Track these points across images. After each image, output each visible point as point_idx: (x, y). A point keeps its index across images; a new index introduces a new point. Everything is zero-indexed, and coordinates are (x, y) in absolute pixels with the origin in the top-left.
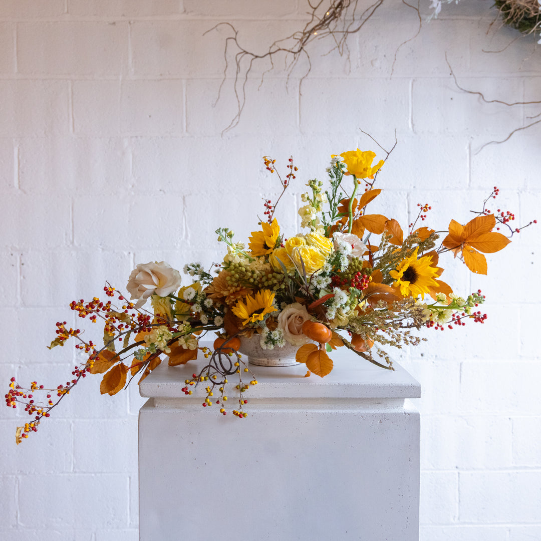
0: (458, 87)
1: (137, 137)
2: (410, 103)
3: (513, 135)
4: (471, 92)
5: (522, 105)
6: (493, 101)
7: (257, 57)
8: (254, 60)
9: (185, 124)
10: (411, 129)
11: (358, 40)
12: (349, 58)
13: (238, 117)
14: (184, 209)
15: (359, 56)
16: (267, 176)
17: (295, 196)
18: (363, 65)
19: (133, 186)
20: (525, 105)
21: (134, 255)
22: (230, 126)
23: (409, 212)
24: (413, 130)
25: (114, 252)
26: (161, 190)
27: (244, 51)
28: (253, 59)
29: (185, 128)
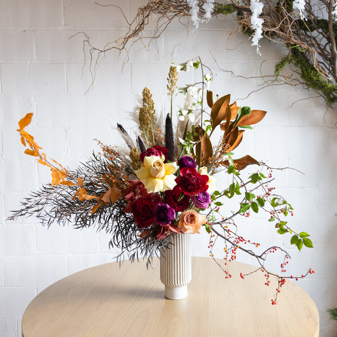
0: (219, 68)
1: (38, 96)
2: (193, 78)
3: (250, 95)
4: (227, 71)
5: (255, 78)
6: (238, 76)
7: (101, 51)
8: (100, 53)
9: (66, 89)
11: (163, 42)
12: (158, 52)
13: (92, 85)
14: (66, 136)
15: (164, 51)
16: (113, 118)
17: (129, 129)
18: (166, 56)
19: (37, 124)
20: (257, 78)
22: (88, 90)
25: (26, 161)
26: (53, 126)
27: (94, 48)
28: (99, 53)
29: (66, 91)
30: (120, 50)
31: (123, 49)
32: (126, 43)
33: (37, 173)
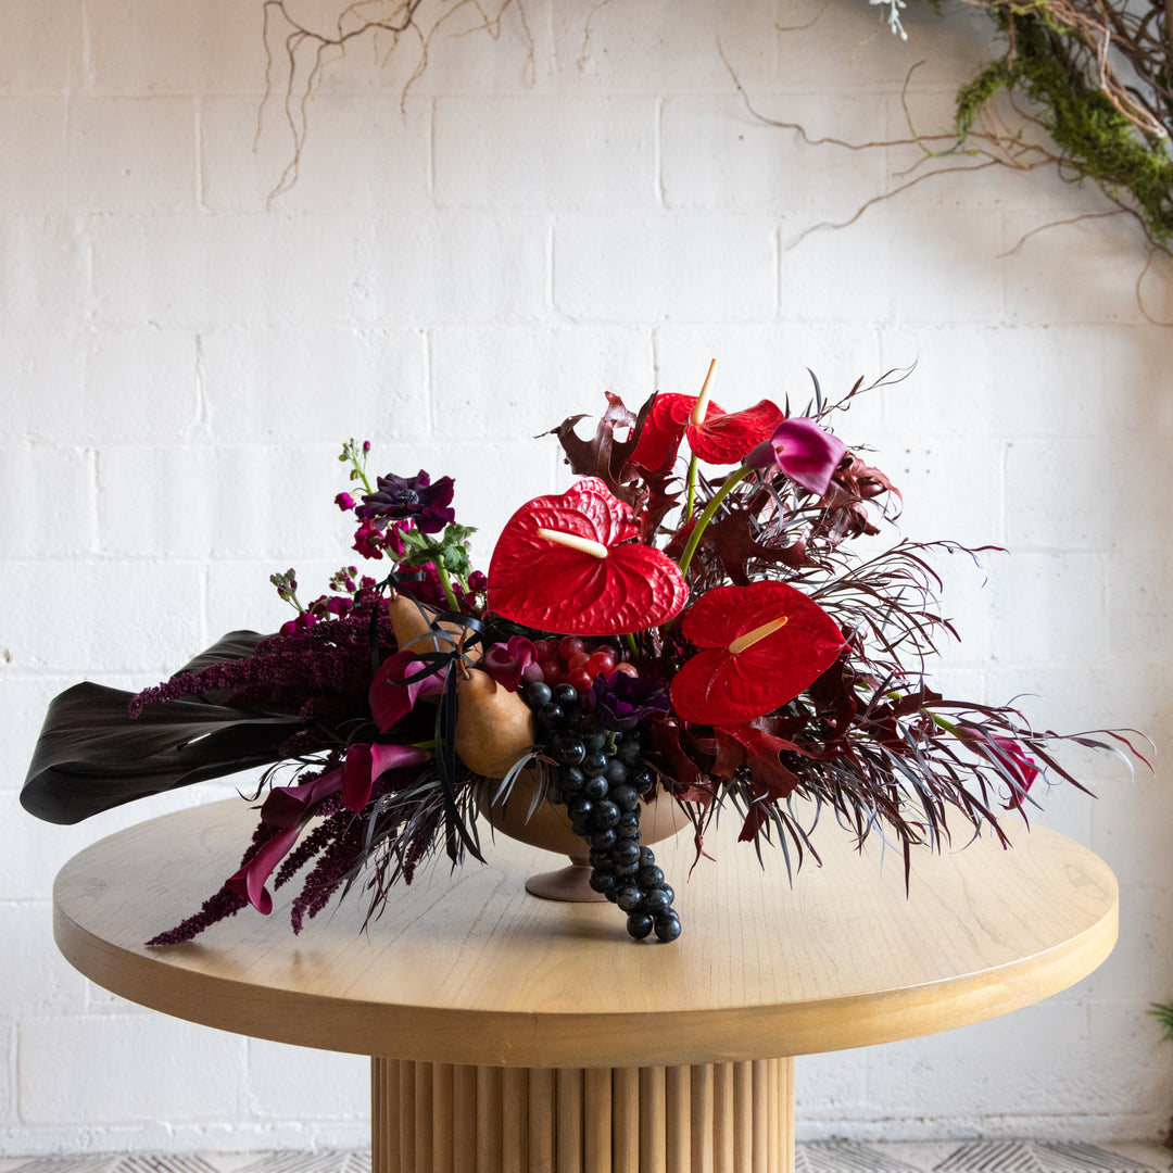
0: (753, 112)
1: (101, 214)
2: (657, 147)
3: (866, 211)
4: (780, 125)
5: (883, 149)
6: (822, 141)
7: (328, 42)
8: (323, 50)
9: (199, 189)
10: (660, 200)
11: (549, 22)
12: (532, 55)
13: (294, 167)
14: (199, 360)
15: (553, 51)
16: (367, 294)
17: (424, 334)
18: (561, 69)
19: (94, 315)
20: (890, 148)
21: (98, 454)
22: (279, 187)
23: (656, 369)
24: (664, 200)
25: (55, 448)
26: (151, 323)
27: (303, 31)
28: (321, 48)
29: (199, 198)
30: (397, 30)
31: (405, 27)
32: (416, 6)
33: (94, 491)
